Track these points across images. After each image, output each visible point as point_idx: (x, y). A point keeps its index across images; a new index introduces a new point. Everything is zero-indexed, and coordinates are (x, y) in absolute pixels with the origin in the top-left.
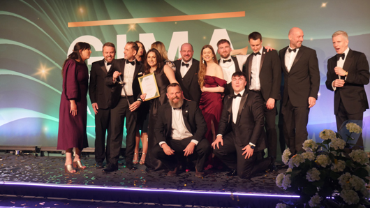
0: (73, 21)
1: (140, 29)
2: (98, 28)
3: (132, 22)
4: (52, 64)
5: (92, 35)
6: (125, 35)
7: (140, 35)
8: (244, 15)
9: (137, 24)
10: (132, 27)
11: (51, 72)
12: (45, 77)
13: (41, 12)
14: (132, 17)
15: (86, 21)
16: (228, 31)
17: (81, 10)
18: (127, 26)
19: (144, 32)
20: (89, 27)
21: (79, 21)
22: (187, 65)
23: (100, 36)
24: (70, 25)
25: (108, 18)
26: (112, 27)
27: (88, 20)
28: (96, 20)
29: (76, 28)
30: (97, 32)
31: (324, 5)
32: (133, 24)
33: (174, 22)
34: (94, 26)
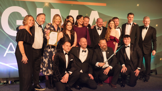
1: (51, 6)
2: (24, 2)
6: (42, 9)
7: (51, 9)
8: (106, 5)
9: (49, 3)
10: (47, 4)
16: (98, 12)
18: (43, 3)
19: (54, 8)
20: (18, 1)
26: (33, 3)
30: (24, 5)
31: (138, 5)
32: (47, 3)
33: (71, 4)
34: (21, 1)
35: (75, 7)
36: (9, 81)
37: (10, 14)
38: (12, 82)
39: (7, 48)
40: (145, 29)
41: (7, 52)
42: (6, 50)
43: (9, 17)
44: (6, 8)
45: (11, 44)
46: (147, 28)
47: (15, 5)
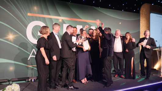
0: (30, 12)
1: (64, 22)
2: (44, 18)
3: (61, 18)
4: (17, 33)
5: (40, 21)
7: (64, 24)
9: (62, 20)
10: (60, 21)
11: (16, 37)
12: (12, 40)
13: (11, 5)
14: (60, 16)
17: (35, 8)
18: (58, 19)
19: (65, 24)
20: (40, 17)
21: (34, 13)
24: (29, 14)
25: (49, 15)
26: (51, 19)
27: (39, 14)
28: (43, 14)
29: (32, 17)
30: (44, 20)
31: (120, 23)
33: (77, 21)
34: (42, 17)
35: (80, 23)
36: (33, 80)
37: (33, 27)
38: (35, 80)
39: (31, 53)
40: (146, 39)
41: (30, 56)
42: (30, 55)
43: (32, 29)
44: (31, 22)
45: (34, 50)
46: (147, 39)
47: (37, 20)
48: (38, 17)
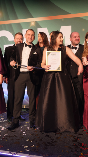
1: (38, 25)
2: (10, 25)
3: (32, 21)
5: (6, 30)
7: (38, 29)
9: (36, 23)
10: (33, 24)
14: (32, 17)
15: (2, 21)
18: (29, 23)
19: (41, 27)
20: (5, 25)
22: (76, 48)
23: (11, 30)
25: (17, 18)
26: (19, 24)
27: (4, 20)
28: (9, 20)
30: (9, 28)
32: (33, 22)
33: (62, 19)
34: (8, 24)
48: (3, 25)
